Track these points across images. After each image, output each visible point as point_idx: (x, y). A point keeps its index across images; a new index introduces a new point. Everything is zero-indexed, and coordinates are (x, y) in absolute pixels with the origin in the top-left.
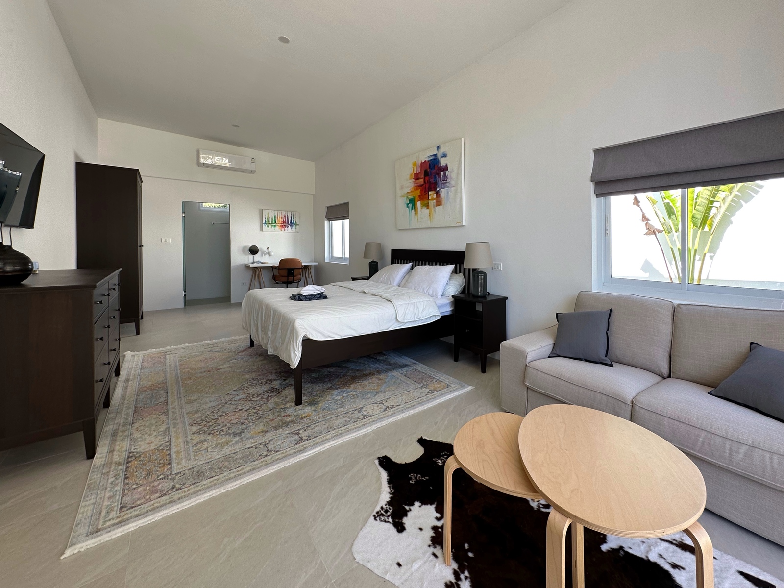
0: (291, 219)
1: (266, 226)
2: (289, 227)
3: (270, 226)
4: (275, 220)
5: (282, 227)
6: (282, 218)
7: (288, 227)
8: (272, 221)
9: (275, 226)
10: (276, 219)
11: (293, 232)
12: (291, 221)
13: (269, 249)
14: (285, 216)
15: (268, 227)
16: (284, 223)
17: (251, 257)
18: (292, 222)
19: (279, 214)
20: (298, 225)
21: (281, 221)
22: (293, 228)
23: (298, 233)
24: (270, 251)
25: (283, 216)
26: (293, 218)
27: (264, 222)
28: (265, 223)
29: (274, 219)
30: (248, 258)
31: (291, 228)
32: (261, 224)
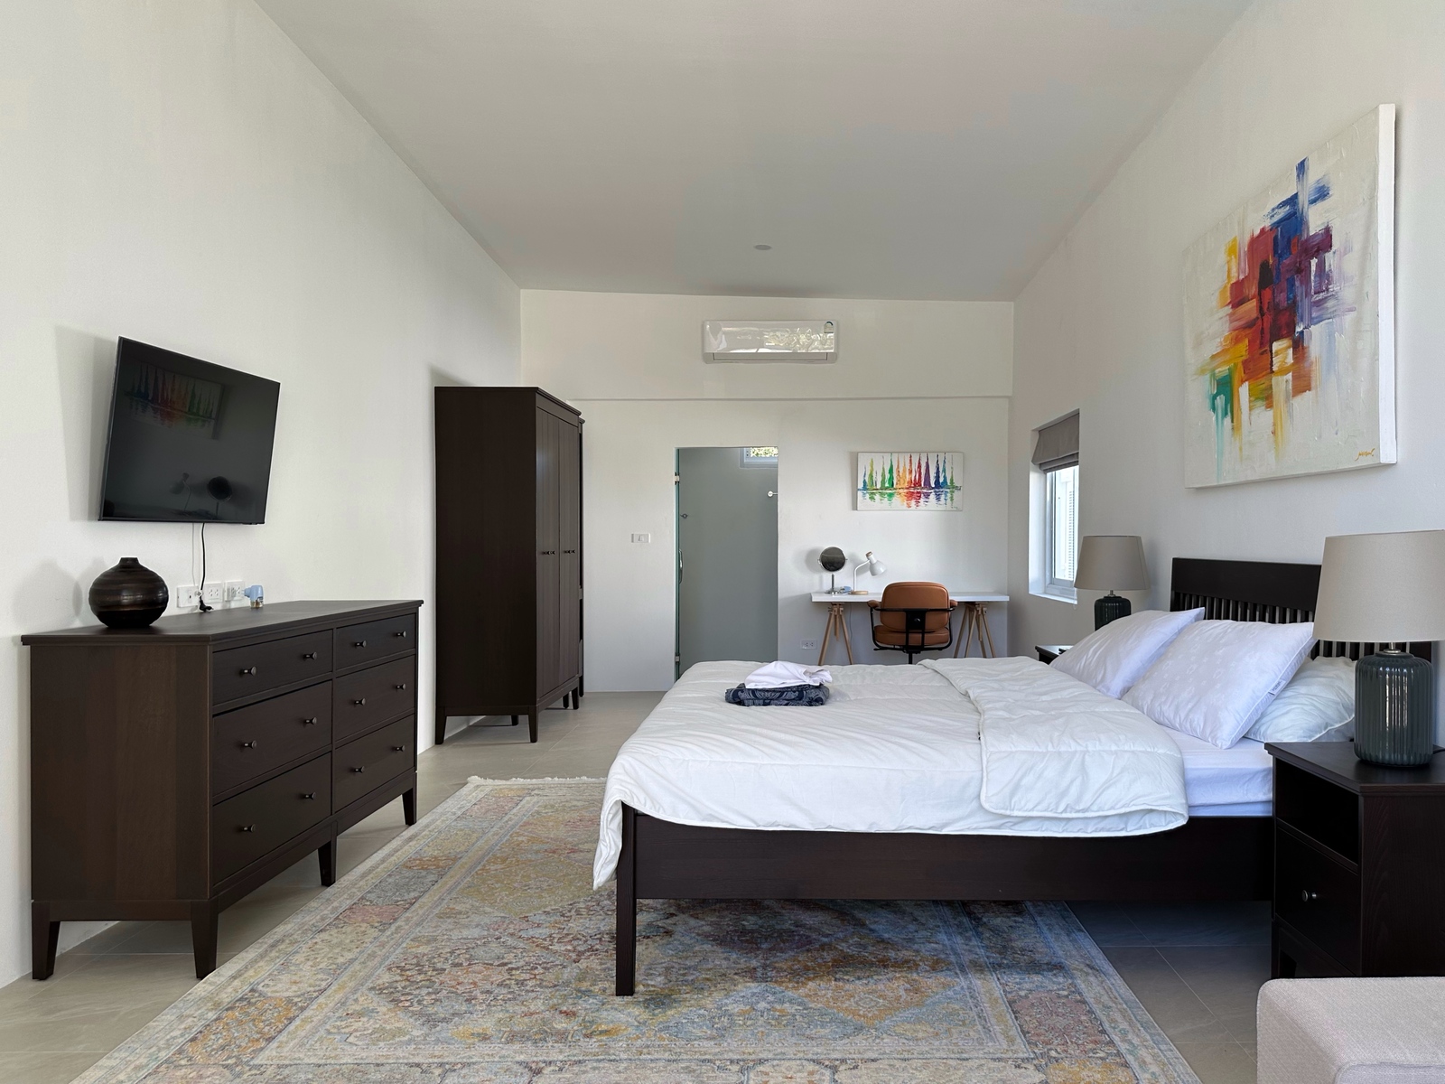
0: (938, 472)
1: (868, 496)
2: (932, 496)
3: (877, 497)
4: (891, 478)
5: (910, 496)
6: (910, 472)
7: (927, 495)
8: (883, 482)
9: (891, 495)
10: (895, 475)
11: (942, 507)
12: (938, 477)
13: (872, 556)
14: (919, 467)
15: (872, 498)
16: (917, 484)
17: (827, 575)
18: (941, 480)
19: (903, 462)
20: (958, 488)
21: (908, 479)
22: (943, 497)
23: (958, 510)
24: (874, 561)
25: (915, 467)
26: (944, 471)
27: (861, 485)
28: (865, 488)
29: (888, 476)
30: (821, 578)
31: (938, 499)
32: (855, 490)
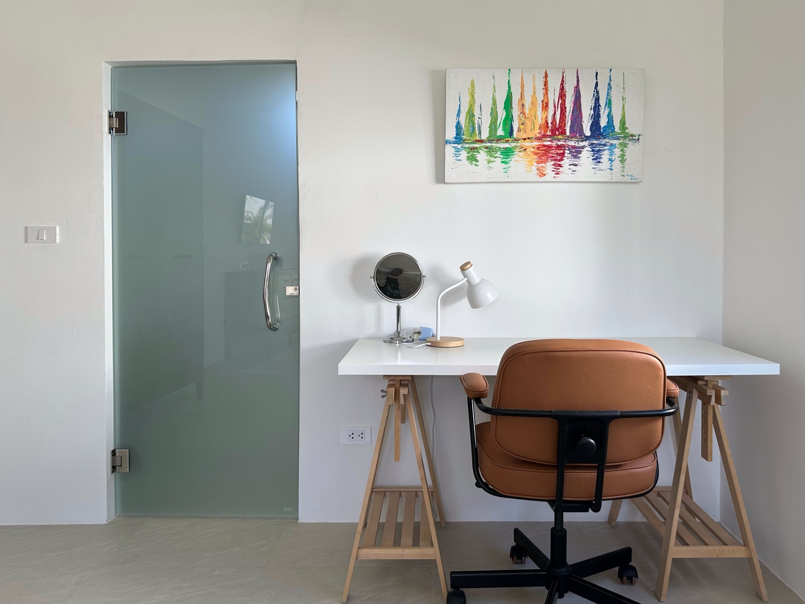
0: (596, 107)
4: (509, 119)
6: (545, 106)
8: (493, 127)
10: (516, 112)
12: (596, 117)
13: (471, 271)
14: (562, 95)
16: (557, 130)
18: (603, 122)
19: (533, 90)
20: (632, 137)
21: (540, 121)
23: (634, 182)
24: (477, 281)
25: (553, 97)
26: (609, 103)
28: (459, 139)
29: (502, 114)
32: (440, 143)
